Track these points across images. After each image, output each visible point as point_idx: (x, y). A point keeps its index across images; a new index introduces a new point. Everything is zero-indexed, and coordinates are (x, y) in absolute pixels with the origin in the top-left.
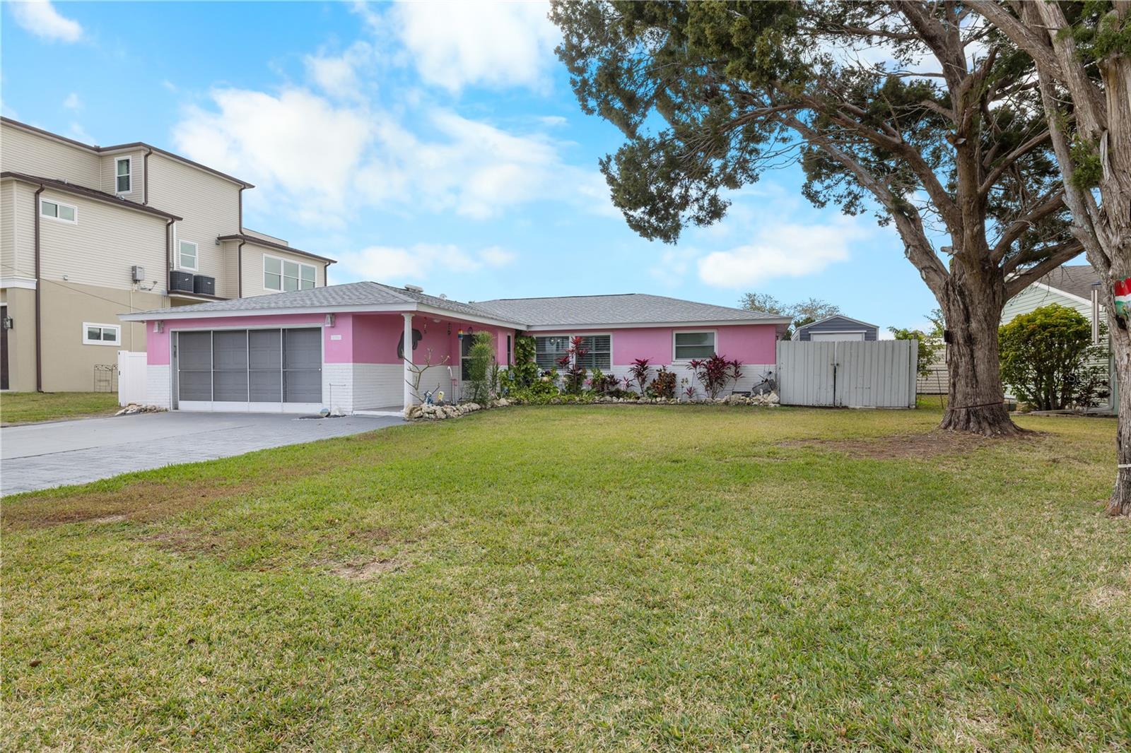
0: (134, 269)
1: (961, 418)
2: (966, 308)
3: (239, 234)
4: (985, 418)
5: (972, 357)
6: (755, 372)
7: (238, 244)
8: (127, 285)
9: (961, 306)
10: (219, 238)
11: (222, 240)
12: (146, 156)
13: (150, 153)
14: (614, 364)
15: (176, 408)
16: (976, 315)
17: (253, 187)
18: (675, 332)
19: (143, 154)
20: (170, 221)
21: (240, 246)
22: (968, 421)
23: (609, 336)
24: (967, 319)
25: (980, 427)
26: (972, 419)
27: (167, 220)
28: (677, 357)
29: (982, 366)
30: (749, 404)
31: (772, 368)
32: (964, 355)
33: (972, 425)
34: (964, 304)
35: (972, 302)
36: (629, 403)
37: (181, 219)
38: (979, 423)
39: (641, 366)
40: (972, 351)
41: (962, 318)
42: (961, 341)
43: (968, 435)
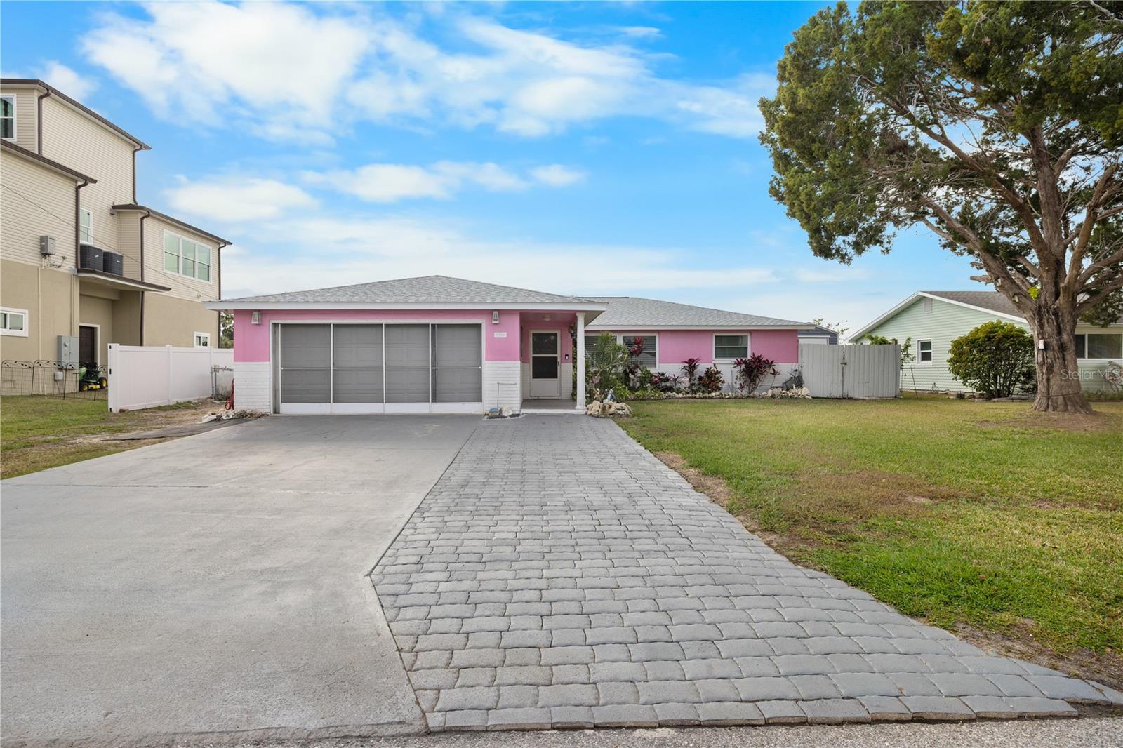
0: (43, 239)
1: (1059, 403)
2: (1058, 326)
3: (133, 203)
4: (1077, 403)
5: (1064, 360)
6: (785, 369)
7: (141, 216)
8: (34, 260)
9: (1055, 324)
10: (114, 207)
11: (117, 209)
12: (41, 98)
13: (47, 95)
14: (660, 363)
15: (276, 411)
16: (1065, 330)
17: (150, 148)
18: (714, 335)
19: (36, 95)
20: (79, 183)
21: (142, 219)
22: (1066, 405)
23: (655, 337)
24: (1059, 332)
25: (1075, 409)
26: (1069, 403)
27: (76, 182)
28: (716, 357)
29: (1071, 366)
30: (791, 397)
31: (795, 366)
32: (1058, 358)
33: (1069, 408)
34: (1057, 321)
35: (1063, 321)
36: (689, 398)
37: (95, 181)
38: (1074, 406)
39: (691, 365)
40: (1064, 355)
41: (1055, 332)
42: (1056, 348)
43: (1066, 416)
